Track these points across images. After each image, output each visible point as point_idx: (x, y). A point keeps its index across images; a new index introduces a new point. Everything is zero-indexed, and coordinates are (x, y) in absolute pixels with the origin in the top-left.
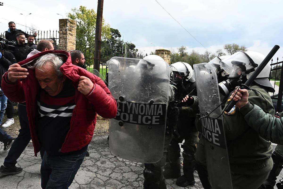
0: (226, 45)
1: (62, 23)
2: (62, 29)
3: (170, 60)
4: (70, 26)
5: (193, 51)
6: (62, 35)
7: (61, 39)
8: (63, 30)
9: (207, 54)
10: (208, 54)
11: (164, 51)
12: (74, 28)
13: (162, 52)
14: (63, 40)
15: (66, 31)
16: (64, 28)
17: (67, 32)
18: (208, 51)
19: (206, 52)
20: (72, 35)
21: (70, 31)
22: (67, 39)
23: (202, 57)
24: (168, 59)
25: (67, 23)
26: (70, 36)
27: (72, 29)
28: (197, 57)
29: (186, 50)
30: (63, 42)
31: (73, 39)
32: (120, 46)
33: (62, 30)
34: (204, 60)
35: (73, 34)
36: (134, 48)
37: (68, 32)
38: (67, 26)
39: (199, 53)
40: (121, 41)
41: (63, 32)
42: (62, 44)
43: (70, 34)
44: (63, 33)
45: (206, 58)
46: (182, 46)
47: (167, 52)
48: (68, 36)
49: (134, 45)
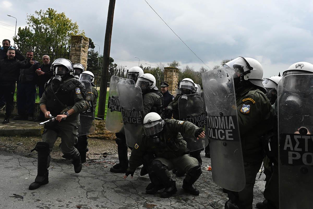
0: (224, 61)
1: (75, 39)
2: (75, 45)
3: (178, 78)
4: (84, 43)
5: (187, 67)
6: (74, 52)
7: (72, 56)
8: (76, 47)
9: (203, 71)
10: (205, 71)
11: (173, 69)
12: (86, 45)
13: (171, 70)
14: (76, 57)
15: (79, 47)
16: (77, 45)
17: (80, 49)
18: (204, 68)
19: (202, 68)
20: (85, 52)
21: (84, 48)
22: (80, 56)
23: (197, 74)
24: (177, 77)
25: (81, 40)
26: (83, 53)
27: (85, 46)
28: (191, 74)
30: (75, 59)
31: (85, 56)
32: (93, 60)
33: (74, 47)
34: (200, 78)
35: (86, 50)
36: (112, 63)
37: (82, 49)
38: (81, 43)
39: (194, 70)
40: (94, 53)
41: (76, 48)
42: (73, 61)
43: (83, 50)
44: (75, 50)
47: (175, 70)
48: (82, 53)
49: (112, 58)
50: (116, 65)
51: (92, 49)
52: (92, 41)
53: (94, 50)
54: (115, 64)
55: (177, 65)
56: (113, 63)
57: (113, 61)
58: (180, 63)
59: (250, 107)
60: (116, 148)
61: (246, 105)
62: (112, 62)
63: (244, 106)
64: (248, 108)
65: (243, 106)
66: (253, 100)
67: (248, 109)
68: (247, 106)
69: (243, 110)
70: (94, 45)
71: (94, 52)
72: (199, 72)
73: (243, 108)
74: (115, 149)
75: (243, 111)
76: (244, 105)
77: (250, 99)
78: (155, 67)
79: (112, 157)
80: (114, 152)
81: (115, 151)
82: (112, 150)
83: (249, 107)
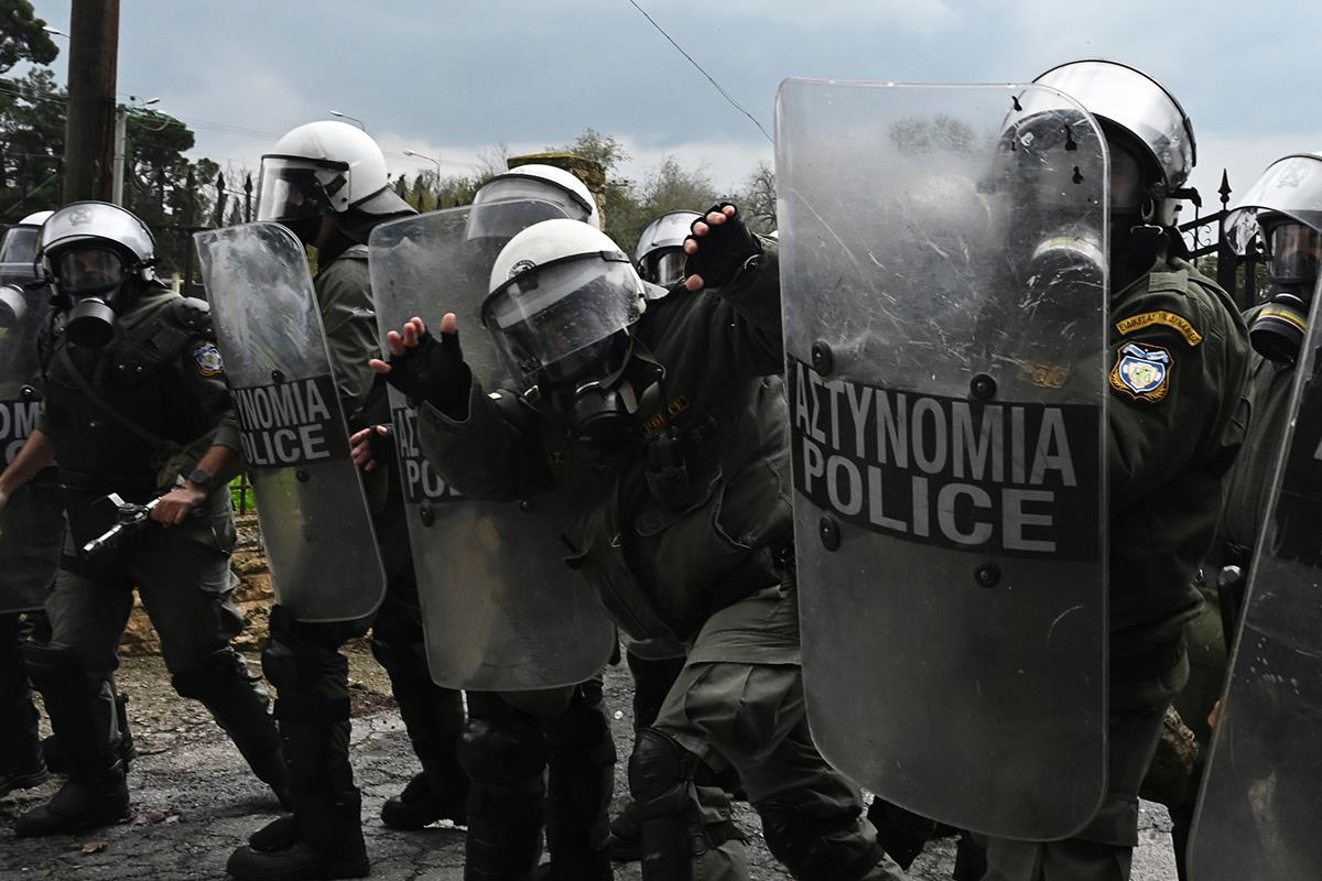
5: (669, 169)
9: (769, 188)
19: (759, 174)
29: (616, 162)
36: (183, 154)
39: (712, 183)
40: (55, 91)
45: (761, 217)
46: (581, 133)
49: (183, 126)
50: (209, 168)
51: (40, 67)
52: (37, 15)
53: (51, 73)
54: (206, 160)
55: (606, 154)
56: (191, 156)
57: (187, 140)
58: (623, 144)
59: (1166, 366)
60: (182, 708)
61: (1143, 348)
62: (185, 149)
63: (1130, 353)
64: (1155, 370)
65: (1123, 355)
66: (1185, 322)
67: (1157, 376)
68: (1153, 356)
69: (1126, 376)
70: (52, 38)
71: (54, 86)
72: (746, 196)
73: (1129, 368)
74: (174, 713)
75: (1129, 381)
76: (1131, 348)
77: (1170, 316)
78: (465, 175)
79: (153, 773)
80: (168, 735)
81: (173, 730)
82: (156, 719)
83: (1160, 361)
